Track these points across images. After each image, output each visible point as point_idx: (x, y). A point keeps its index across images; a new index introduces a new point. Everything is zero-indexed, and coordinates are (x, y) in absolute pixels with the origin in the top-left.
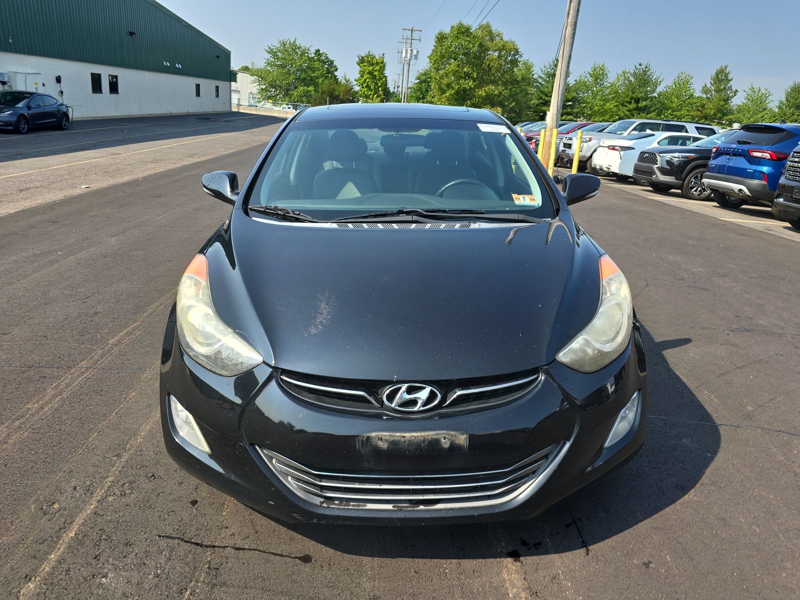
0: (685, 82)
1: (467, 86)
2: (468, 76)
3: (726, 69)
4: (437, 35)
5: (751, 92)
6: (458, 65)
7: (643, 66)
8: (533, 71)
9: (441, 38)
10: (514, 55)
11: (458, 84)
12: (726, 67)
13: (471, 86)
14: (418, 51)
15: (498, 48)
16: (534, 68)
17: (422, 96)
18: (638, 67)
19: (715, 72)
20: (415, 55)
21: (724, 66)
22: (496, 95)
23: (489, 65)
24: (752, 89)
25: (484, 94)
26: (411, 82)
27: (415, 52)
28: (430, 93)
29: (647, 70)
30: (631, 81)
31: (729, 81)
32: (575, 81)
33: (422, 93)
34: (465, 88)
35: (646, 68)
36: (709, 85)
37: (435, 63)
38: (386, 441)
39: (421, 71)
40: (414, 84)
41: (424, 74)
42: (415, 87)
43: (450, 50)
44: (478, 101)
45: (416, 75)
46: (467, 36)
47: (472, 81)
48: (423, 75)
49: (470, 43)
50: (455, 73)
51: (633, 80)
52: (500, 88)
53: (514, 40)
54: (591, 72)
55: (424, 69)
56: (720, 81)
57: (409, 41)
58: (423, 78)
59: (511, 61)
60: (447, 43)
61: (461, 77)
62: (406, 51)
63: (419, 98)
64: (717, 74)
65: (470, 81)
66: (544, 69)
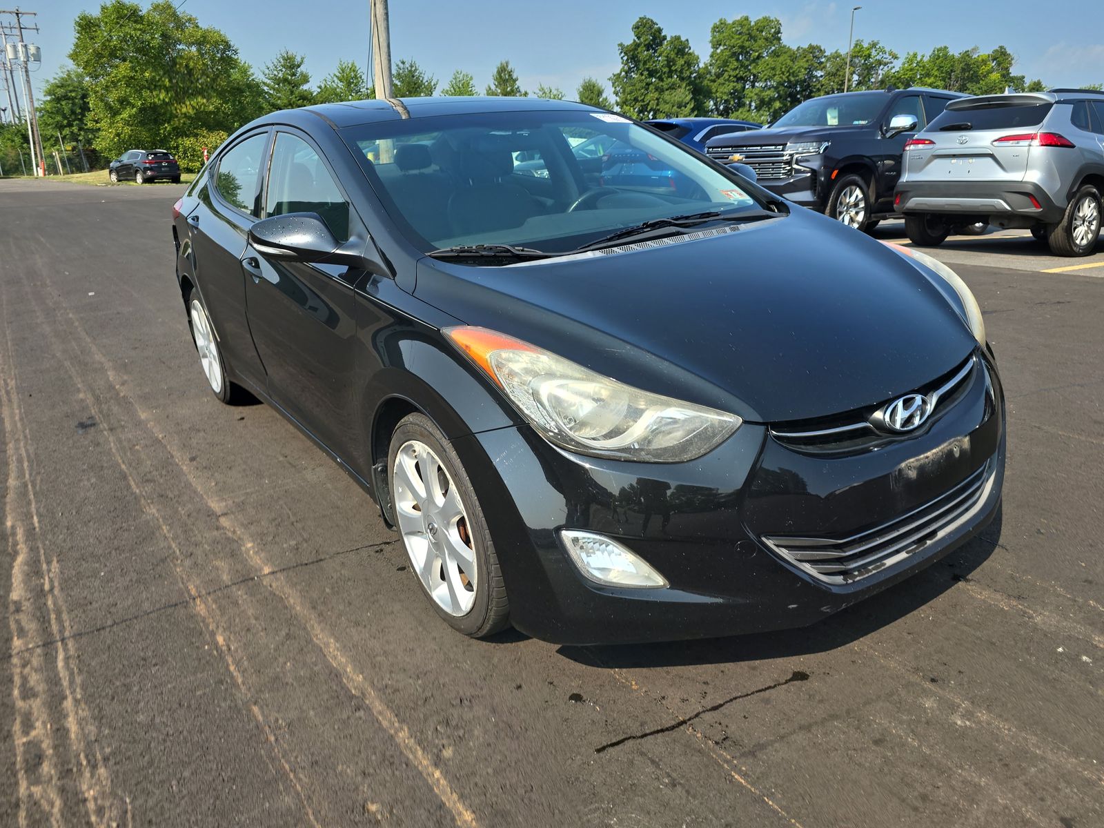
0: (465, 84)
1: (156, 100)
2: (153, 85)
3: (507, 66)
4: (78, 20)
5: (541, 93)
6: (133, 69)
7: (407, 65)
8: (253, 74)
9: (87, 26)
10: (224, 51)
11: (141, 97)
12: (507, 63)
13: (164, 100)
14: (38, 49)
15: (196, 40)
16: (252, 71)
17: (65, 122)
18: (401, 66)
19: (496, 70)
20: (33, 55)
21: (504, 62)
22: (211, 112)
23: (187, 66)
24: (542, 89)
25: (192, 112)
26: (38, 100)
27: (32, 50)
28: (90, 115)
29: (413, 69)
30: (397, 85)
31: (515, 81)
32: (320, 87)
33: (65, 117)
34: (154, 103)
35: (412, 66)
36: (493, 87)
37: (86, 66)
38: (914, 468)
39: (53, 81)
40: (44, 102)
41: (59, 85)
42: (48, 107)
43: (112, 44)
44: (184, 123)
45: (45, 87)
46: (136, 22)
47: (163, 91)
48: (58, 87)
49: (144, 32)
50: (129, 81)
51: (399, 84)
52: (217, 101)
53: (217, 28)
54: (338, 74)
55: (56, 76)
56: (505, 81)
57: (17, 32)
58: (60, 92)
59: (222, 58)
60: (103, 33)
61: (143, 87)
62: (15, 47)
63: (61, 126)
64: (499, 73)
65: (160, 92)
66: (267, 72)
